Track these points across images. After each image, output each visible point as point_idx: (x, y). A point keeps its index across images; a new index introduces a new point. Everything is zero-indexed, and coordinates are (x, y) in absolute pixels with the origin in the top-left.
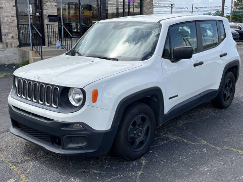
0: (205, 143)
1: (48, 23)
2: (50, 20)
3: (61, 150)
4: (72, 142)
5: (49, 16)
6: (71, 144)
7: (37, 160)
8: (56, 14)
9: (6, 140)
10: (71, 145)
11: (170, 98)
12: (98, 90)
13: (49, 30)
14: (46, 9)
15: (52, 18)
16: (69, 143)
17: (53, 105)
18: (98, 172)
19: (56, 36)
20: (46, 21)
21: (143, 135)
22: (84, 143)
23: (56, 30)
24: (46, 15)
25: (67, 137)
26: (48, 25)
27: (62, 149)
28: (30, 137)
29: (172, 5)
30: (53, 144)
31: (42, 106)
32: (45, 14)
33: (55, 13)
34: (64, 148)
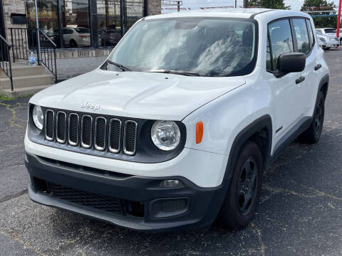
0: (323, 194)
1: (12, 26)
2: (15, 22)
3: (143, 223)
4: (162, 210)
5: (13, 15)
6: (161, 213)
7: (86, 243)
8: (23, 12)
9: (13, 213)
10: (161, 215)
11: (277, 131)
12: (204, 122)
13: (14, 37)
14: (6, 5)
15: (17, 18)
16: (157, 212)
17: (125, 150)
18: (198, 253)
19: (25, 46)
20: (8, 23)
21: (250, 190)
22: (182, 209)
23: (25, 36)
24: (7, 13)
25: (156, 202)
26: (11, 29)
27: (146, 222)
28: (74, 206)
29: (179, 3)
30: (124, 215)
31: (103, 153)
32: (6, 11)
33: (21, 9)
34: (147, 221)
